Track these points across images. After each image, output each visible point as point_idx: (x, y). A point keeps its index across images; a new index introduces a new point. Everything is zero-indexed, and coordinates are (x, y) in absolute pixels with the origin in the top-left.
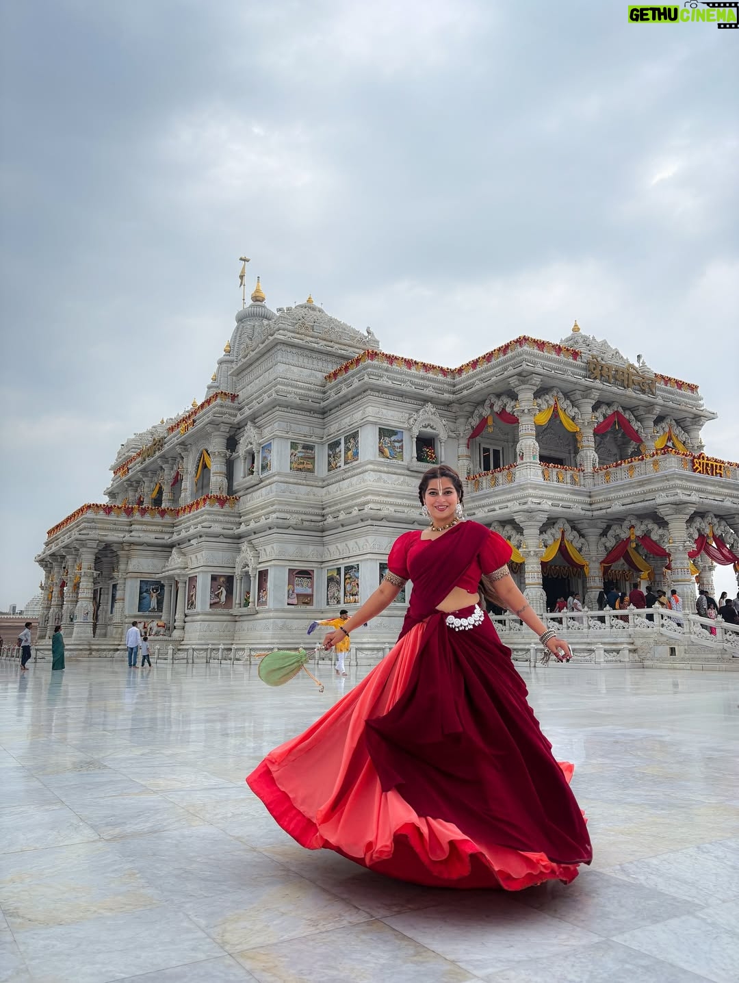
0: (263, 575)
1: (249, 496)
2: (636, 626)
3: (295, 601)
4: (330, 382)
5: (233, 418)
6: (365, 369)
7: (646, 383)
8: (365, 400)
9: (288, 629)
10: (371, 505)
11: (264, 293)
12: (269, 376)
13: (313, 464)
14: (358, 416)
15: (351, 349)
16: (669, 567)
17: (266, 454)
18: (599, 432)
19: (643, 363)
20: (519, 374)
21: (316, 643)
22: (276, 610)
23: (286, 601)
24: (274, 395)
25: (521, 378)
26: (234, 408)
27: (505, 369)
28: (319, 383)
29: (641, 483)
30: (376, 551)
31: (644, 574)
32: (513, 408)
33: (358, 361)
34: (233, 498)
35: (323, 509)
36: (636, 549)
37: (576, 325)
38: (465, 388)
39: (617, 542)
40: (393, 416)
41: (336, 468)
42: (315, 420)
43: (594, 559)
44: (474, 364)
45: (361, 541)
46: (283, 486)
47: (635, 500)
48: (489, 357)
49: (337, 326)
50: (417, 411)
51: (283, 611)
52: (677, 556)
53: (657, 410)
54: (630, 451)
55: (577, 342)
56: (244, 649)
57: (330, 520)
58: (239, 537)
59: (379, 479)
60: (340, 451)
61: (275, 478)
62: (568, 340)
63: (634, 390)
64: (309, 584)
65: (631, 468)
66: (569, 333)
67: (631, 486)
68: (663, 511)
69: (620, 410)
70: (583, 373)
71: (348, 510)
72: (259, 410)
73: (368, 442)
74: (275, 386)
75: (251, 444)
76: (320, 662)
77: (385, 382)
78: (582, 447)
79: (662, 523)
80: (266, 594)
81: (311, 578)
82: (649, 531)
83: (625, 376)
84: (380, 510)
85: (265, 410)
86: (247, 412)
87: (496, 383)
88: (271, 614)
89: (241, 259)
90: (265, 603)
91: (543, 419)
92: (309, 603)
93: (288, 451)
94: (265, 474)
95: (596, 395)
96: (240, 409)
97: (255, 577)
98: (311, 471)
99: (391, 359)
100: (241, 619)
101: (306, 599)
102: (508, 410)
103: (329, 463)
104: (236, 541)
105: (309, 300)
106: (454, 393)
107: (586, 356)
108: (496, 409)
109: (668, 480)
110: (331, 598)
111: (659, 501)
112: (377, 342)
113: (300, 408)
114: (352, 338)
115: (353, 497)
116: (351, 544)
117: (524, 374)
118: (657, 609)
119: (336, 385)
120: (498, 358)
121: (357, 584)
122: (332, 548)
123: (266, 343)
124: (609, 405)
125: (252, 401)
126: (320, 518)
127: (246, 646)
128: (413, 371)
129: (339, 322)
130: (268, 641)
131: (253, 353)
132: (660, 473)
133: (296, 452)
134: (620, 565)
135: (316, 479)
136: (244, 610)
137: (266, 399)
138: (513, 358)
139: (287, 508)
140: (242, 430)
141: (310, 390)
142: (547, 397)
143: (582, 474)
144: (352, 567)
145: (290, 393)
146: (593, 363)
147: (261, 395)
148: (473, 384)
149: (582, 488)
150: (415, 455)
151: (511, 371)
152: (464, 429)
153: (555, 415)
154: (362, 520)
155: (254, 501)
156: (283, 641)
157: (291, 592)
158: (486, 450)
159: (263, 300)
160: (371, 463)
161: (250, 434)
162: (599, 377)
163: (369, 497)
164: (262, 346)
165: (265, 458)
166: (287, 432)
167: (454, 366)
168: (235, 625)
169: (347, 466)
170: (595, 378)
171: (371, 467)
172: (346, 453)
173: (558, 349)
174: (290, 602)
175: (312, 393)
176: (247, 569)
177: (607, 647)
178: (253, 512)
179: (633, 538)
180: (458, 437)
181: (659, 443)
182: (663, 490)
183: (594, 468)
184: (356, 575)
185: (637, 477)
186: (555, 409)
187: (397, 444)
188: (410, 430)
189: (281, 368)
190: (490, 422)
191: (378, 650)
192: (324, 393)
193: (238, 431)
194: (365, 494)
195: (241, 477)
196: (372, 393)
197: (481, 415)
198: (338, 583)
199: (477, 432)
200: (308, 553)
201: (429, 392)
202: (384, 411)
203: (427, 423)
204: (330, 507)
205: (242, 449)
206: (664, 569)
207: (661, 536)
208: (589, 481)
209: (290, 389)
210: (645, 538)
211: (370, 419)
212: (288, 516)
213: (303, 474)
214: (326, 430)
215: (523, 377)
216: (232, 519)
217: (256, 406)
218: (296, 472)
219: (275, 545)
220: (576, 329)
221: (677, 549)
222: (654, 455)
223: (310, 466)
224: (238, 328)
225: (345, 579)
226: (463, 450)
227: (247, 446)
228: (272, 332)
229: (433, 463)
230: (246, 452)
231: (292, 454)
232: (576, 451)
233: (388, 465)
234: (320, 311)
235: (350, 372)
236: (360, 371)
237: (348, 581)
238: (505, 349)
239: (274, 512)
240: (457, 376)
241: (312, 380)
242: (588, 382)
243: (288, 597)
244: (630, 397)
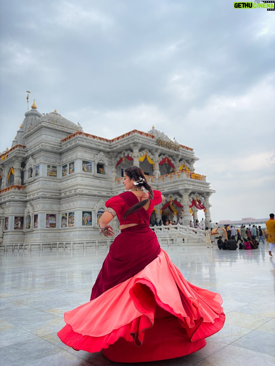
0: (36, 216)
1: (30, 186)
2: (172, 231)
3: (49, 226)
4: (63, 142)
5: (24, 155)
6: (77, 138)
7: (176, 147)
8: (77, 150)
9: (46, 237)
10: (79, 190)
11: (36, 106)
12: (39, 139)
13: (56, 173)
14: (74, 156)
15: (72, 130)
16: (183, 211)
17: (37, 169)
18: (161, 164)
19: (176, 140)
20: (134, 143)
21: (57, 242)
22: (41, 230)
23: (45, 226)
24: (41, 147)
25: (134, 144)
26: (24, 151)
27: (129, 141)
28: (59, 143)
29: (174, 182)
30: (82, 207)
31: (175, 213)
32: (132, 155)
33: (74, 135)
34: (24, 186)
35: (60, 191)
36: (172, 204)
37: (153, 126)
38: (115, 147)
39: (166, 202)
40: (88, 156)
41: (66, 175)
42: (57, 156)
43: (159, 208)
44: (118, 138)
45: (75, 203)
46: (44, 182)
47: (172, 188)
48: (123, 136)
49: (66, 121)
50: (97, 155)
51: (44, 230)
52: (185, 207)
53: (180, 157)
54: (171, 170)
55: (153, 132)
56: (28, 245)
57: (63, 195)
58: (26, 202)
59: (82, 180)
60: (67, 169)
61: (41, 179)
62: (150, 131)
63: (172, 150)
64: (55, 219)
65: (171, 177)
66: (151, 129)
67: (171, 183)
68: (181, 192)
69: (168, 157)
70: (155, 143)
71: (70, 191)
72: (34, 152)
73: (78, 166)
74: (41, 143)
75: (31, 165)
76: (59, 249)
77: (85, 143)
78: (155, 169)
79: (181, 196)
80: (37, 223)
81: (55, 217)
82: (176, 199)
83: (169, 145)
84: (83, 191)
85: (37, 152)
86: (30, 153)
87: (126, 146)
88: (39, 231)
89: (27, 92)
90: (37, 227)
91: (142, 159)
92: (55, 227)
93: (46, 168)
94: (37, 177)
95: (160, 151)
96: (27, 152)
97: (33, 217)
98: (56, 176)
99: (87, 135)
100: (27, 233)
101: (53, 225)
102: (130, 155)
103: (63, 173)
104: (25, 203)
105: (55, 111)
106: (110, 148)
107: (156, 137)
108: (126, 155)
109: (183, 181)
110: (63, 224)
111: (180, 188)
112: (81, 128)
113: (51, 152)
114: (72, 126)
115: (72, 186)
116: (71, 204)
117: (135, 143)
118: (178, 225)
119: (66, 144)
120: (126, 137)
121: (74, 219)
122: (64, 206)
123: (38, 126)
124: (164, 155)
125: (32, 149)
126: (59, 194)
127: (29, 244)
128: (95, 140)
129: (67, 120)
130: (38, 242)
131: (32, 130)
132: (181, 179)
133: (50, 169)
134: (167, 210)
135: (57, 179)
136: (28, 230)
137: (37, 148)
138: (131, 137)
139: (46, 190)
140: (27, 160)
141: (55, 145)
142: (143, 151)
143: (155, 179)
144: (72, 213)
145: (47, 146)
146: (159, 140)
147: (35, 147)
148: (117, 146)
149: (155, 184)
150: (96, 170)
151: (131, 142)
152: (115, 162)
153: (146, 158)
154: (76, 195)
155: (32, 188)
156: (44, 241)
157: (47, 223)
158: (122, 169)
159: (36, 108)
160: (79, 173)
161: (31, 161)
162: (161, 145)
163: (79, 187)
164: (36, 128)
165: (37, 171)
166: (46, 161)
167: (110, 138)
168: (24, 236)
169: (70, 175)
170: (159, 145)
171: (79, 175)
172: (69, 170)
173: (147, 135)
174: (47, 226)
175: (56, 146)
176: (29, 214)
177: (162, 239)
178: (32, 192)
179: (171, 201)
180: (112, 165)
181: (181, 168)
182: (181, 184)
183: (159, 176)
184: (73, 215)
185: (173, 180)
186: (146, 156)
187: (89, 167)
188: (94, 161)
189: (43, 137)
190: (124, 160)
191: (81, 243)
192: (61, 146)
193: (26, 160)
194: (77, 185)
195: (27, 178)
196: (80, 147)
197: (120, 157)
198: (66, 219)
199: (119, 163)
200: (54, 208)
201: (101, 148)
202: (85, 154)
203: (101, 159)
204: (63, 190)
205: (27, 167)
206: (182, 211)
207: (180, 200)
208: (157, 181)
209: (47, 144)
210: (175, 201)
211: (79, 157)
212: (46, 193)
213: (52, 177)
214: (61, 161)
215: (135, 144)
216: (23, 195)
217: (33, 150)
218: (49, 177)
219: (41, 205)
220: (153, 128)
221: (185, 204)
222: (178, 173)
223: (55, 174)
224: (26, 119)
225: (69, 217)
226: (114, 169)
227: (30, 166)
228: (40, 123)
229: (103, 174)
230: (29, 168)
231: (48, 170)
232: (153, 171)
233: (86, 174)
234: (59, 115)
235: (71, 139)
236: (75, 139)
237: (70, 218)
238: (129, 134)
239: (41, 192)
240: (112, 142)
241: (56, 141)
242: (157, 147)
243: (46, 225)
244: (171, 152)
